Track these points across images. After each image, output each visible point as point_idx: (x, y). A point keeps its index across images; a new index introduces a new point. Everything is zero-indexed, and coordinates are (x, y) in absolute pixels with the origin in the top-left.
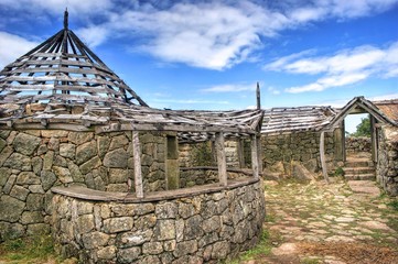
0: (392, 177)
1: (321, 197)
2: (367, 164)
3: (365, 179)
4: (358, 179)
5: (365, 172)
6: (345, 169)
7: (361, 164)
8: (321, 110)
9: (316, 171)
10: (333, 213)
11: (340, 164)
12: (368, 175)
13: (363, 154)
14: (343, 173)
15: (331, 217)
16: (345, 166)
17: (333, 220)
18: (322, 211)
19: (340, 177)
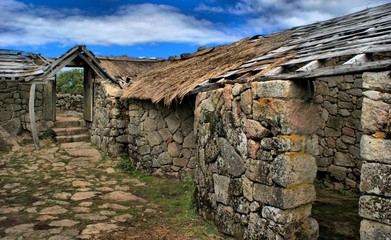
0: (115, 137)
1: (35, 167)
2: (79, 124)
3: (79, 140)
4: (72, 141)
5: (77, 132)
6: (56, 130)
7: (72, 124)
8: (30, 57)
9: (20, 134)
10: (64, 188)
11: (50, 124)
12: (82, 136)
13: (70, 113)
14: (54, 135)
15: (65, 195)
16: (55, 126)
17: (69, 199)
18: (48, 189)
19: (49, 140)
